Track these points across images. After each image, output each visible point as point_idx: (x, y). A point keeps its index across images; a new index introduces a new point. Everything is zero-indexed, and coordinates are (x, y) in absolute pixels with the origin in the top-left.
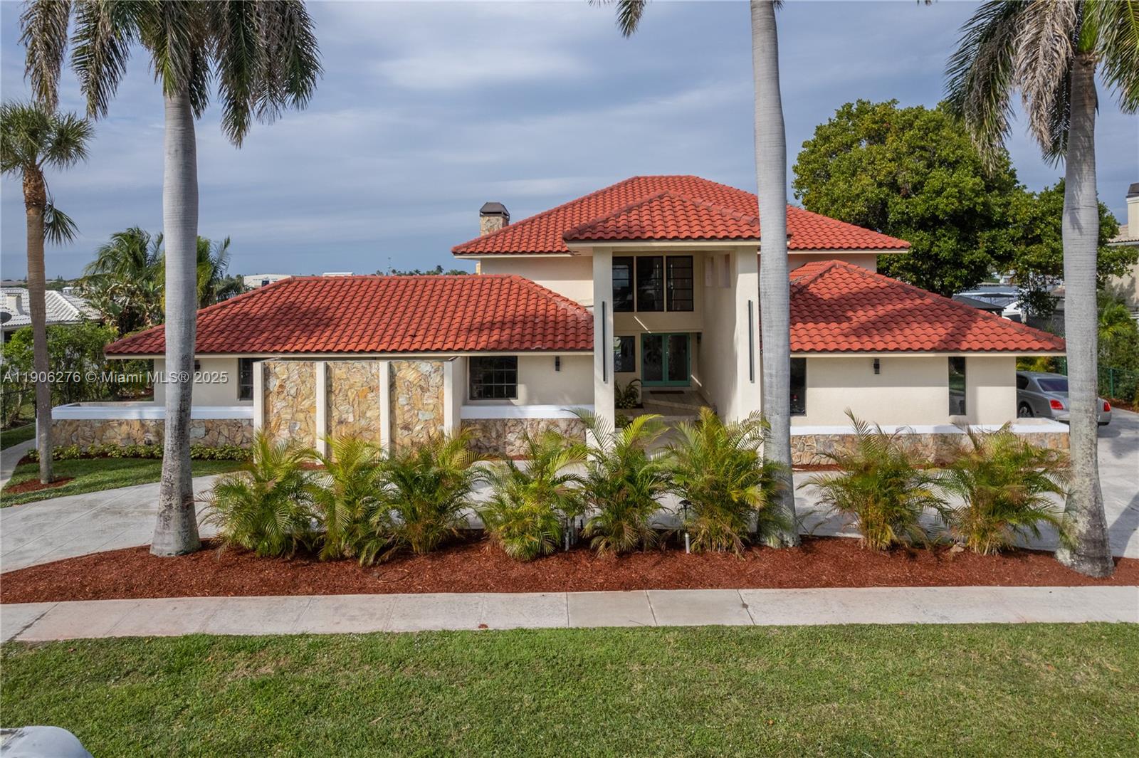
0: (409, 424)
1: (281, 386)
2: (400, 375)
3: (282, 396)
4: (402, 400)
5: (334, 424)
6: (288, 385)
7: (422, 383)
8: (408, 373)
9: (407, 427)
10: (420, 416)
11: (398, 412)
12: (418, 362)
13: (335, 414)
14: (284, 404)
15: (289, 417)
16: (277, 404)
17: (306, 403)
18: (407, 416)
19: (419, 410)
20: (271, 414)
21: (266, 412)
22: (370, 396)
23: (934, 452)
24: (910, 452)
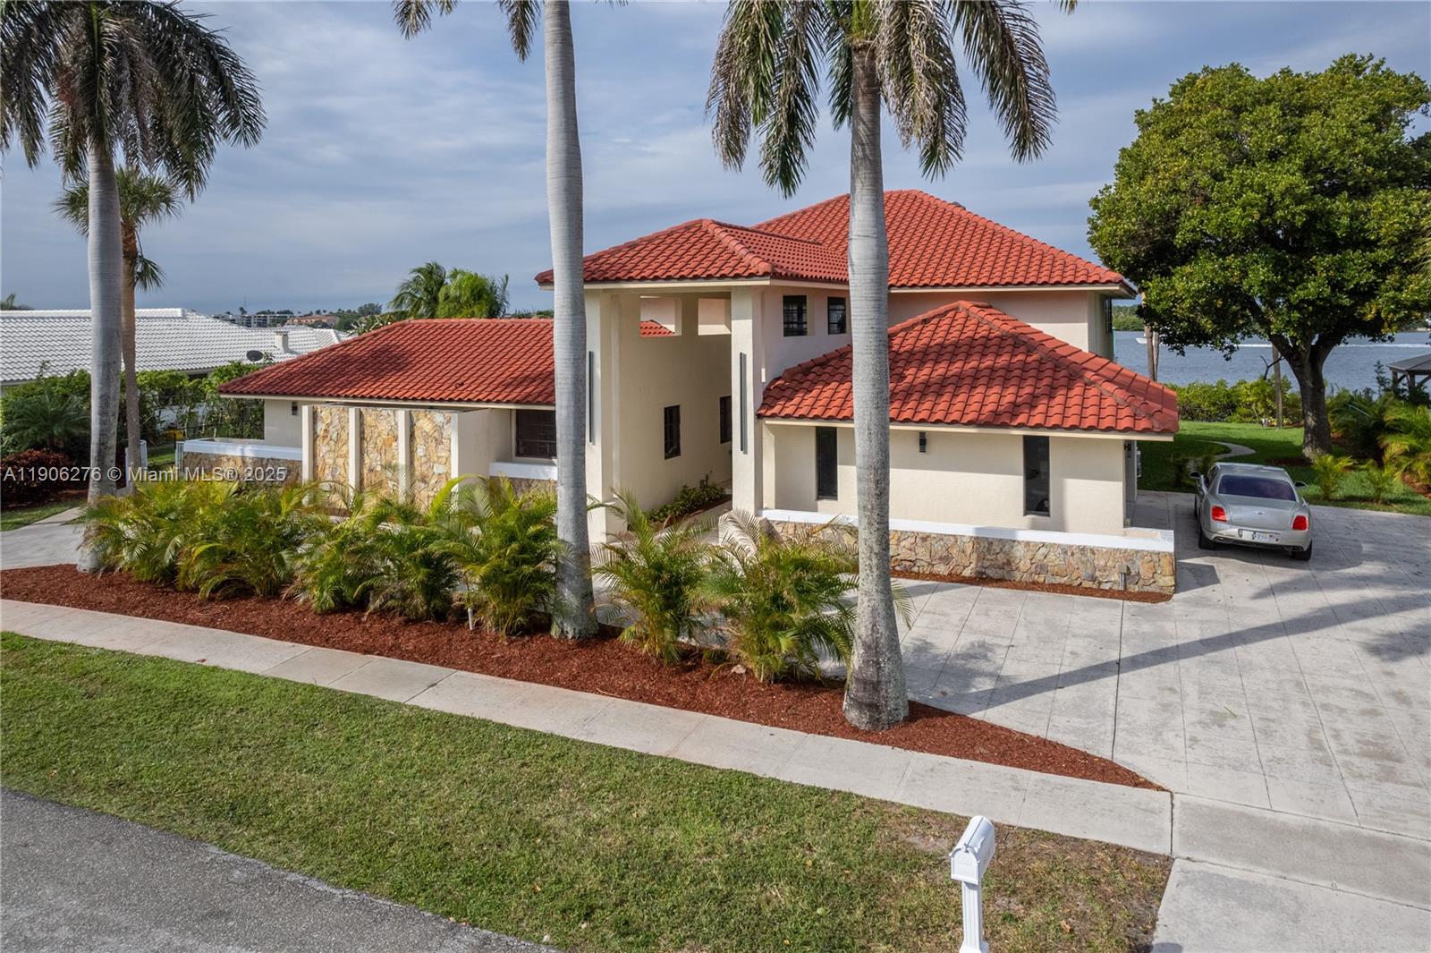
0: (425, 477)
1: (326, 430)
2: (418, 424)
3: (326, 441)
4: (420, 452)
5: (365, 471)
6: (331, 429)
7: (436, 434)
8: (425, 423)
9: (424, 480)
10: (435, 470)
11: (416, 463)
12: (433, 412)
13: (367, 461)
14: (327, 448)
15: (331, 461)
16: (323, 449)
17: (344, 448)
18: (424, 469)
19: (434, 462)
20: (318, 458)
21: (314, 455)
22: (394, 444)
23: (974, 562)
24: (940, 558)
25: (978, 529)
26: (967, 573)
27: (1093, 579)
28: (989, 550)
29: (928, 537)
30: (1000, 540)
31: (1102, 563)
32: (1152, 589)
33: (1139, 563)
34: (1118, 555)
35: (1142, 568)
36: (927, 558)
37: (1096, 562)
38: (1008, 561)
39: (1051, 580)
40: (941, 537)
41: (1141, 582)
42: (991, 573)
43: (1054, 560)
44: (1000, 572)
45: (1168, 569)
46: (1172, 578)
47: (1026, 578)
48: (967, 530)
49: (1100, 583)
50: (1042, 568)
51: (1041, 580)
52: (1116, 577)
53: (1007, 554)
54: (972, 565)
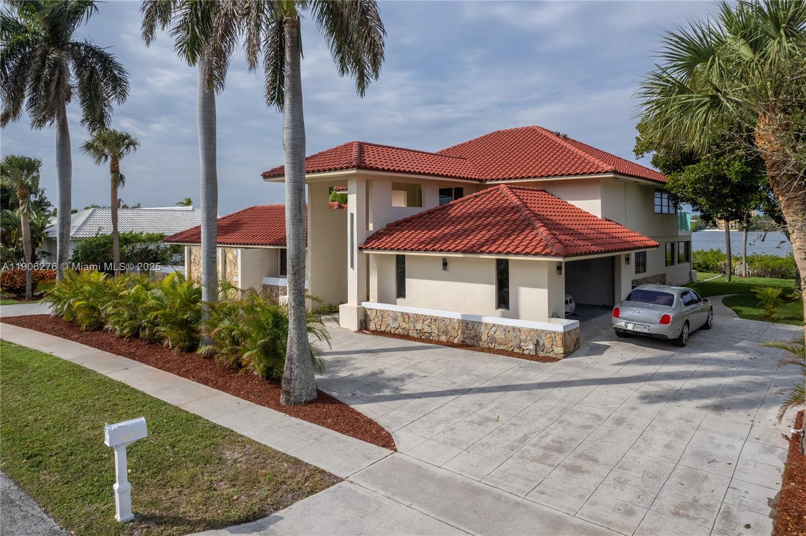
1: (194, 259)
2: (227, 256)
3: (194, 265)
4: (228, 270)
7: (234, 261)
8: (230, 256)
10: (234, 279)
11: (227, 276)
14: (195, 268)
18: (230, 279)
19: (233, 276)
20: (191, 272)
23: (459, 334)
24: (443, 332)
25: (463, 315)
26: (456, 341)
27: (520, 347)
28: (467, 327)
29: (437, 319)
30: (472, 322)
31: (524, 337)
32: (551, 355)
33: (544, 338)
34: (532, 333)
35: (545, 341)
36: (436, 331)
37: (521, 337)
38: (476, 334)
39: (497, 347)
40: (443, 319)
41: (545, 351)
42: (467, 341)
43: (500, 335)
44: (472, 341)
45: (560, 343)
46: (562, 348)
47: (486, 345)
48: (457, 316)
49: (523, 350)
50: (493, 340)
51: (493, 347)
52: (531, 347)
53: (475, 330)
54: (459, 337)
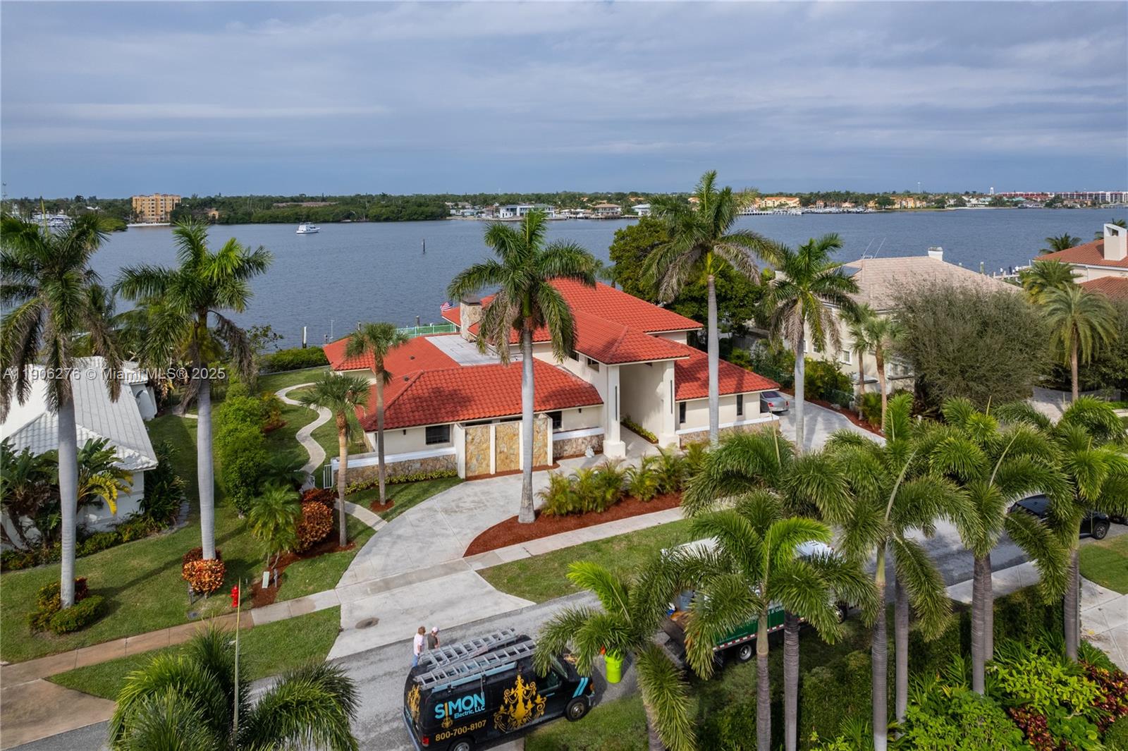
3: (473, 444)
5: (498, 454)
6: (476, 438)
7: (537, 429)
13: (499, 448)
14: (474, 447)
15: (476, 453)
16: (471, 448)
19: (536, 442)
22: (514, 438)
